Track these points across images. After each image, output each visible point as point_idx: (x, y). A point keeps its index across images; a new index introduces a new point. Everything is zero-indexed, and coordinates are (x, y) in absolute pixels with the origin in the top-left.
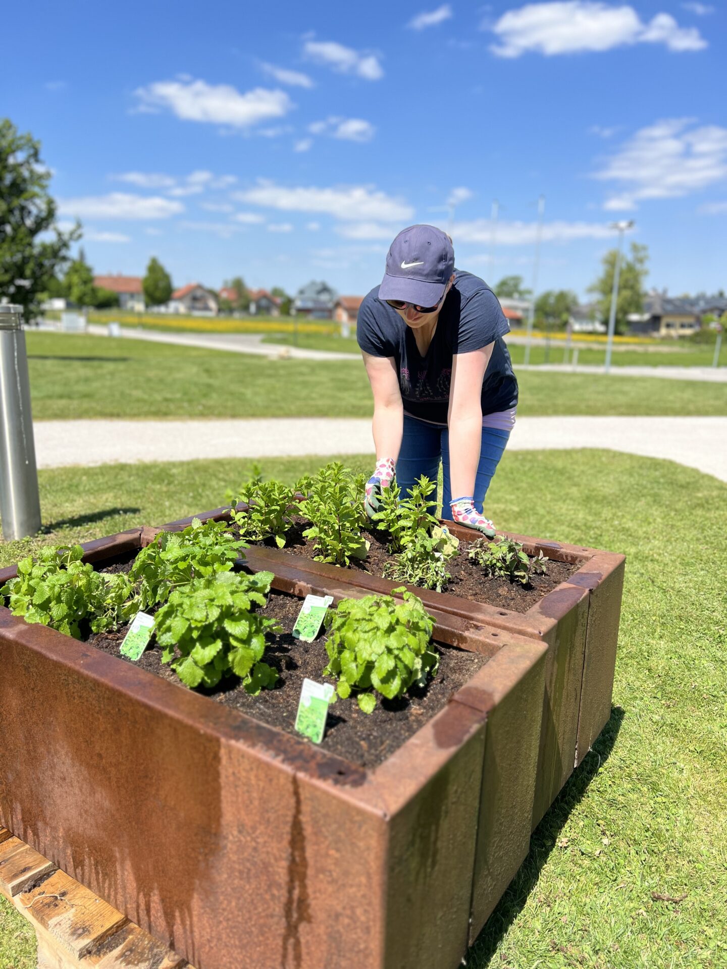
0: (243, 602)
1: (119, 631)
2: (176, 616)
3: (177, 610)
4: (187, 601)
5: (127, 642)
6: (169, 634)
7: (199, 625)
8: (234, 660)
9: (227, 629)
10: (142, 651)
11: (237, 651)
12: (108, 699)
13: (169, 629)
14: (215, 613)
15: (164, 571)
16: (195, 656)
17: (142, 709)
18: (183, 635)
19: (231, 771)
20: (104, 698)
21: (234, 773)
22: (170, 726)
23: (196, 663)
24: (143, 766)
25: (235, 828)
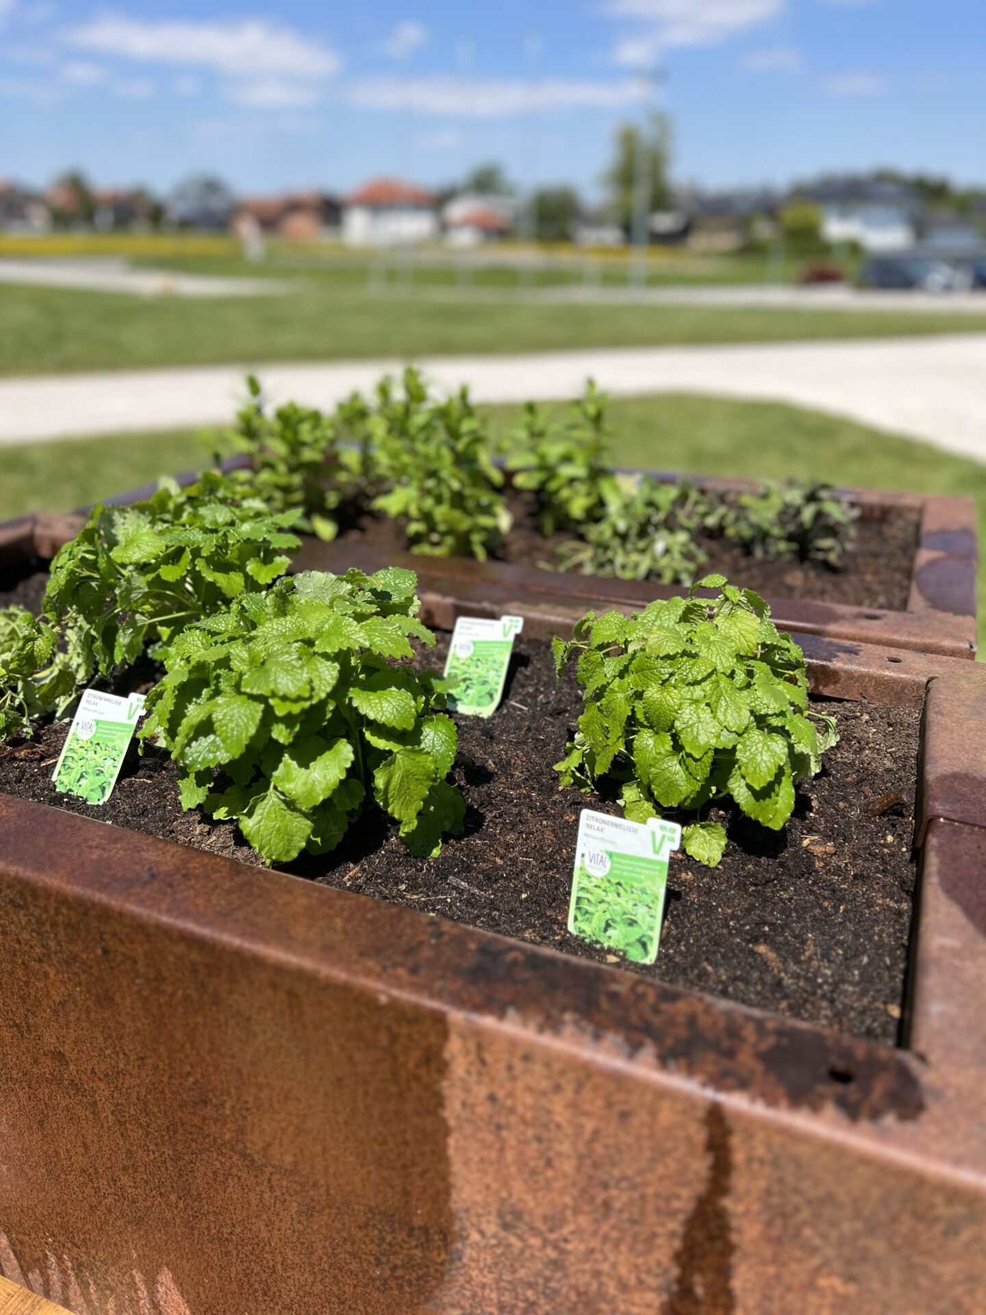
0: (392, 641)
1: (37, 738)
2: (217, 692)
3: (218, 676)
4: (238, 652)
5: (69, 762)
6: (204, 742)
7: (296, 709)
8: (388, 784)
9: (362, 711)
10: (113, 781)
11: (393, 762)
12: (68, 925)
13: (205, 728)
14: (328, 674)
15: (129, 591)
16: (288, 787)
17: (180, 949)
18: (252, 739)
19: (482, 1092)
20: (54, 925)
21: (492, 1098)
22: (274, 986)
23: (290, 804)
24: (191, 1079)
25: (493, 1218)
